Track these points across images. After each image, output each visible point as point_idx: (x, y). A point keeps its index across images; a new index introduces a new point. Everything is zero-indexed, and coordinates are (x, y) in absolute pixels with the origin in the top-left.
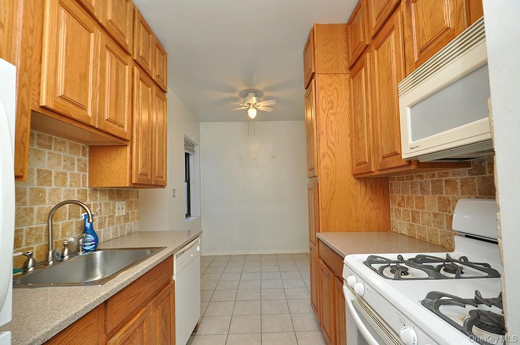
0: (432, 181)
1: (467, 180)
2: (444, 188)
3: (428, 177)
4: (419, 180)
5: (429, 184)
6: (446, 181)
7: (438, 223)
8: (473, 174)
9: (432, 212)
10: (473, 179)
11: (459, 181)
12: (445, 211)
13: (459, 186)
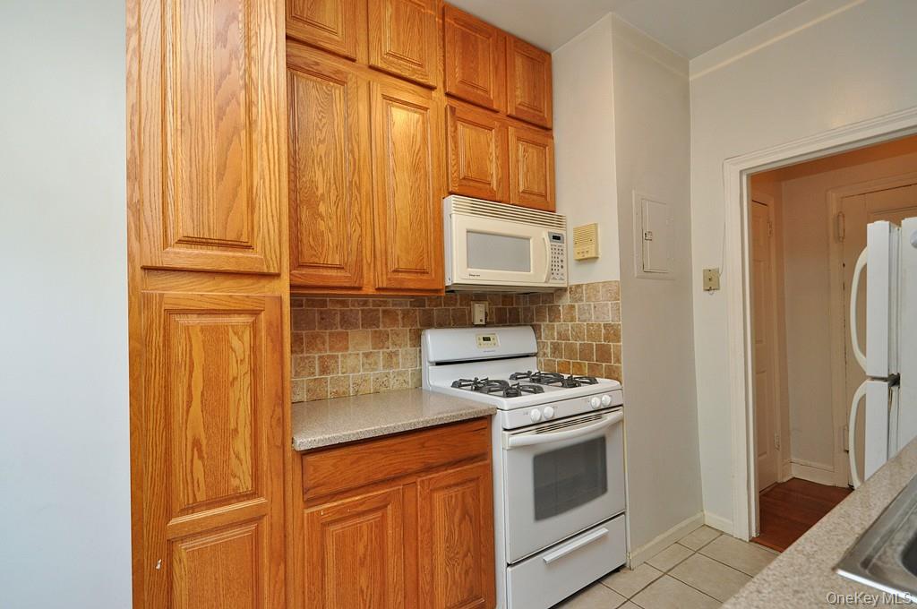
0: (362, 311)
1: (408, 311)
2: (381, 320)
3: (356, 304)
4: (338, 308)
5: (357, 314)
6: (384, 311)
7: (370, 364)
8: (414, 306)
9: (361, 353)
10: (415, 311)
11: (400, 312)
12: (382, 348)
13: (400, 318)
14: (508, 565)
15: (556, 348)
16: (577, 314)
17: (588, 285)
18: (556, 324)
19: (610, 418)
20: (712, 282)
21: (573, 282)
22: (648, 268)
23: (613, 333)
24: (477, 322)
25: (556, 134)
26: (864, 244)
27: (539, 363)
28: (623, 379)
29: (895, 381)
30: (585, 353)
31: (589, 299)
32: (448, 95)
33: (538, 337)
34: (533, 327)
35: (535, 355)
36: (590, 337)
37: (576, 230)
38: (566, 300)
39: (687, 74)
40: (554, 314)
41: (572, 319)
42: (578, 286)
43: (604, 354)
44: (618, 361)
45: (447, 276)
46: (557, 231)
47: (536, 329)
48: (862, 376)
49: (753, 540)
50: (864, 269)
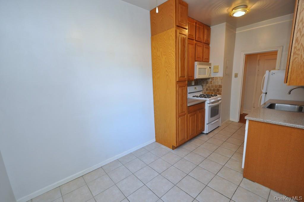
14: (207, 124)
15: (207, 90)
16: (212, 83)
17: (216, 77)
18: (207, 85)
19: (220, 102)
20: (236, 76)
21: (212, 76)
22: (227, 74)
23: (220, 86)
24: (193, 85)
25: (210, 45)
26: (265, 73)
27: (203, 92)
28: (222, 95)
29: (266, 93)
30: (214, 90)
31: (216, 80)
32: (196, 41)
33: (203, 87)
34: (202, 85)
35: (202, 91)
36: (215, 87)
37: (214, 66)
38: (210, 80)
39: (236, 31)
40: (207, 83)
41: (212, 84)
42: (213, 77)
43: (218, 90)
44: (221, 91)
45: (195, 77)
46: (210, 66)
47: (203, 86)
48: (262, 93)
49: (238, 122)
50: (265, 77)
